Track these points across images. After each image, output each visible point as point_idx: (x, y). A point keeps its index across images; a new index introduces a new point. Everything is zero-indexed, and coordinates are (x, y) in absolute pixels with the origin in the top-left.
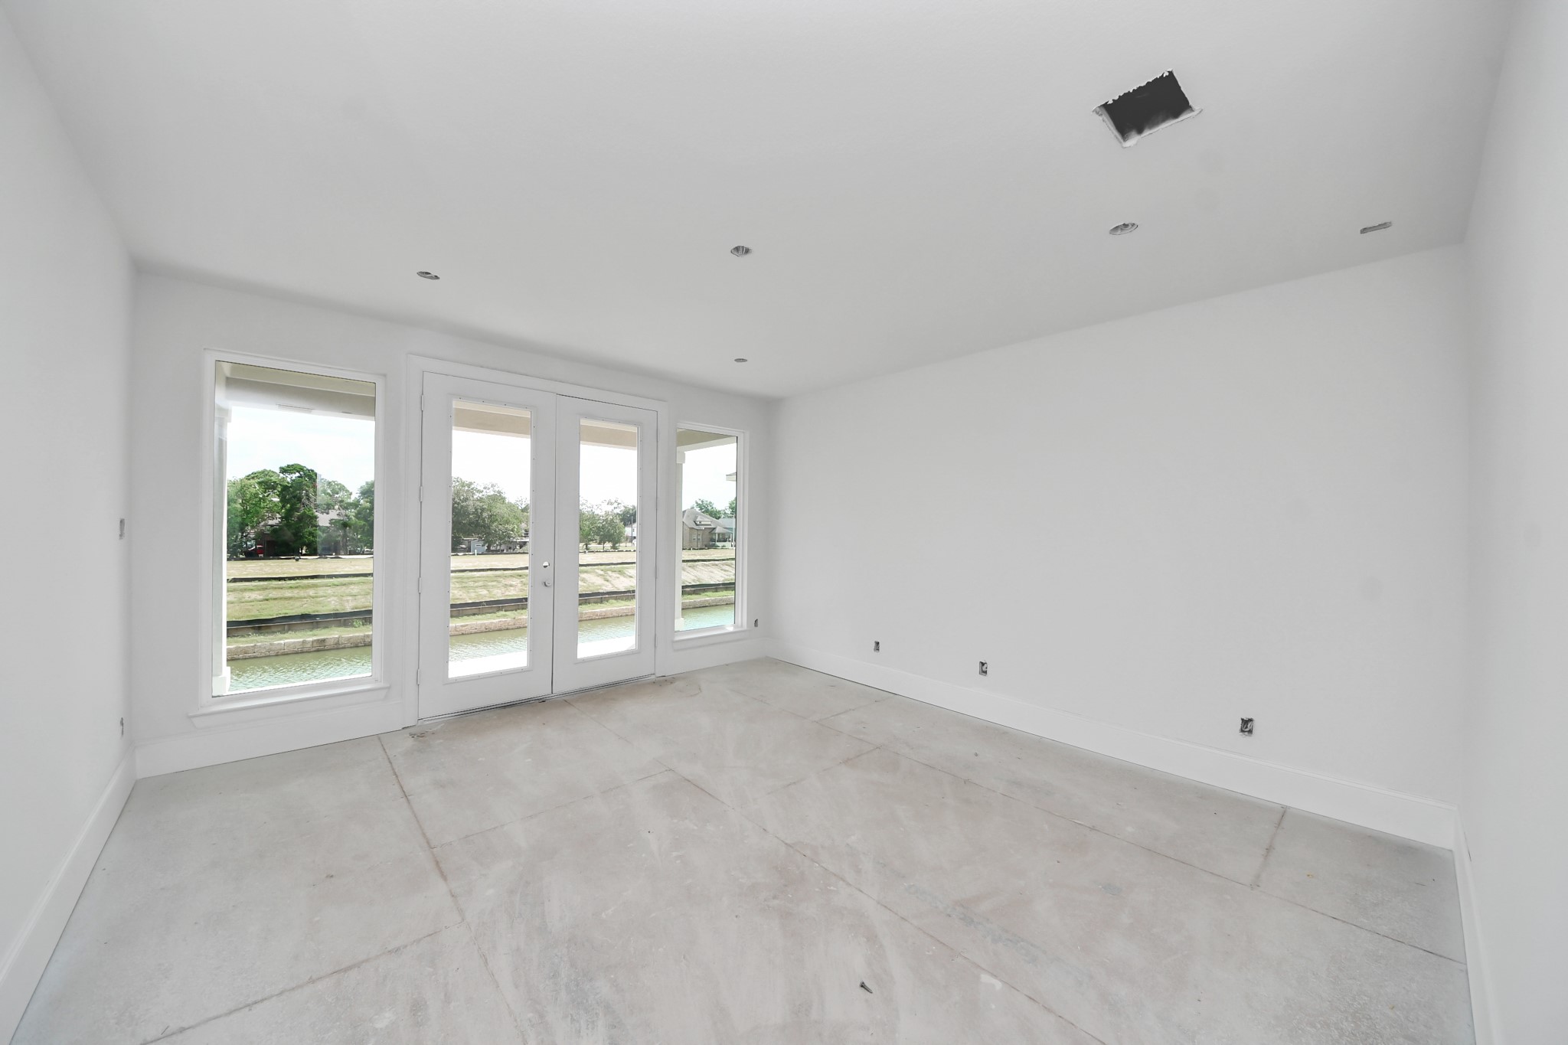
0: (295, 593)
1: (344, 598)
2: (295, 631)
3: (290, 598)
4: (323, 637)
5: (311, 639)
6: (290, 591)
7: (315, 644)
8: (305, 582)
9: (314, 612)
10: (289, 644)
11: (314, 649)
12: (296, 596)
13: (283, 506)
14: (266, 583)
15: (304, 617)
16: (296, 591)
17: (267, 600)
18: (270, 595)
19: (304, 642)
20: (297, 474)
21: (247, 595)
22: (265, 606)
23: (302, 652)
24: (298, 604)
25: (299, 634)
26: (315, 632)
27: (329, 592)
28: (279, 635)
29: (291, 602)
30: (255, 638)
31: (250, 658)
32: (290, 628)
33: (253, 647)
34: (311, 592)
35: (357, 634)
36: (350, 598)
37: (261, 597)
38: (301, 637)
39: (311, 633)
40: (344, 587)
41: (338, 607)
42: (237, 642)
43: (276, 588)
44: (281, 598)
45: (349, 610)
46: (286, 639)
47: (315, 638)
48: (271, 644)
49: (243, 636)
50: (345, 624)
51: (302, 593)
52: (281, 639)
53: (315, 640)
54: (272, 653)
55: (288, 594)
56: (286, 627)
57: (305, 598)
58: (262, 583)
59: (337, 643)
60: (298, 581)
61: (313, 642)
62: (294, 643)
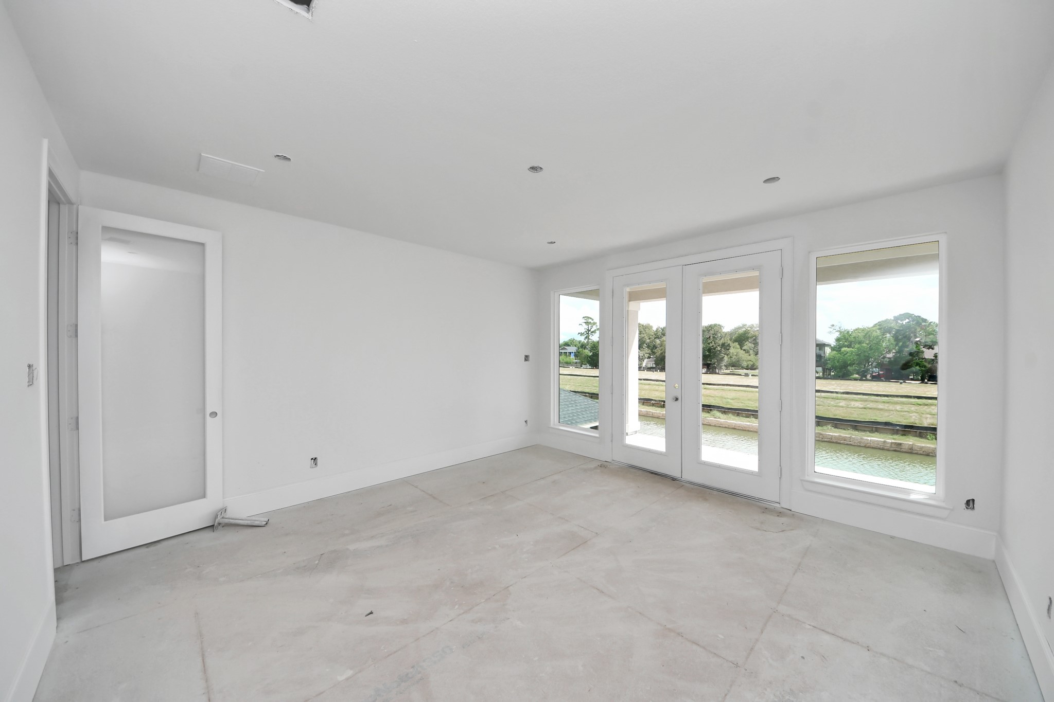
0: (886, 406)
1: (924, 416)
2: (880, 433)
3: (881, 410)
4: (899, 442)
5: (890, 441)
6: (883, 404)
7: (893, 445)
8: (896, 399)
9: (897, 422)
10: (874, 441)
11: (892, 449)
12: (886, 408)
13: (897, 345)
14: (867, 397)
15: (887, 424)
16: (887, 405)
17: (865, 408)
18: (868, 406)
19: (885, 442)
20: (907, 320)
21: (853, 404)
22: (863, 412)
23: (883, 449)
24: (887, 414)
25: (882, 435)
26: (895, 437)
27: (913, 409)
28: (868, 433)
29: (882, 412)
30: (852, 432)
31: (847, 444)
32: (877, 430)
33: (849, 437)
34: (898, 407)
35: (928, 445)
36: (929, 416)
37: (862, 406)
38: (883, 438)
39: (891, 437)
40: (926, 407)
41: (917, 422)
42: (840, 432)
43: (873, 401)
44: (875, 409)
45: (926, 426)
46: (872, 437)
47: (893, 441)
48: (861, 439)
49: (844, 429)
50: (921, 436)
51: (891, 407)
52: (868, 436)
53: (893, 443)
54: (862, 445)
55: (881, 406)
56: (874, 429)
57: (892, 411)
58: (865, 397)
59: (911, 449)
60: (890, 398)
61: (892, 443)
62: (877, 441)
